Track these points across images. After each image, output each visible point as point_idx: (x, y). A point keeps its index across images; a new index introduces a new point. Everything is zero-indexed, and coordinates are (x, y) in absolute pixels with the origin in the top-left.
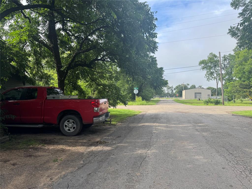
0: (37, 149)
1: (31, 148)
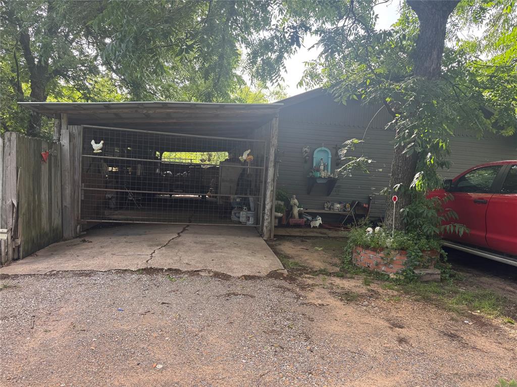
0: (486, 325)
1: (472, 317)
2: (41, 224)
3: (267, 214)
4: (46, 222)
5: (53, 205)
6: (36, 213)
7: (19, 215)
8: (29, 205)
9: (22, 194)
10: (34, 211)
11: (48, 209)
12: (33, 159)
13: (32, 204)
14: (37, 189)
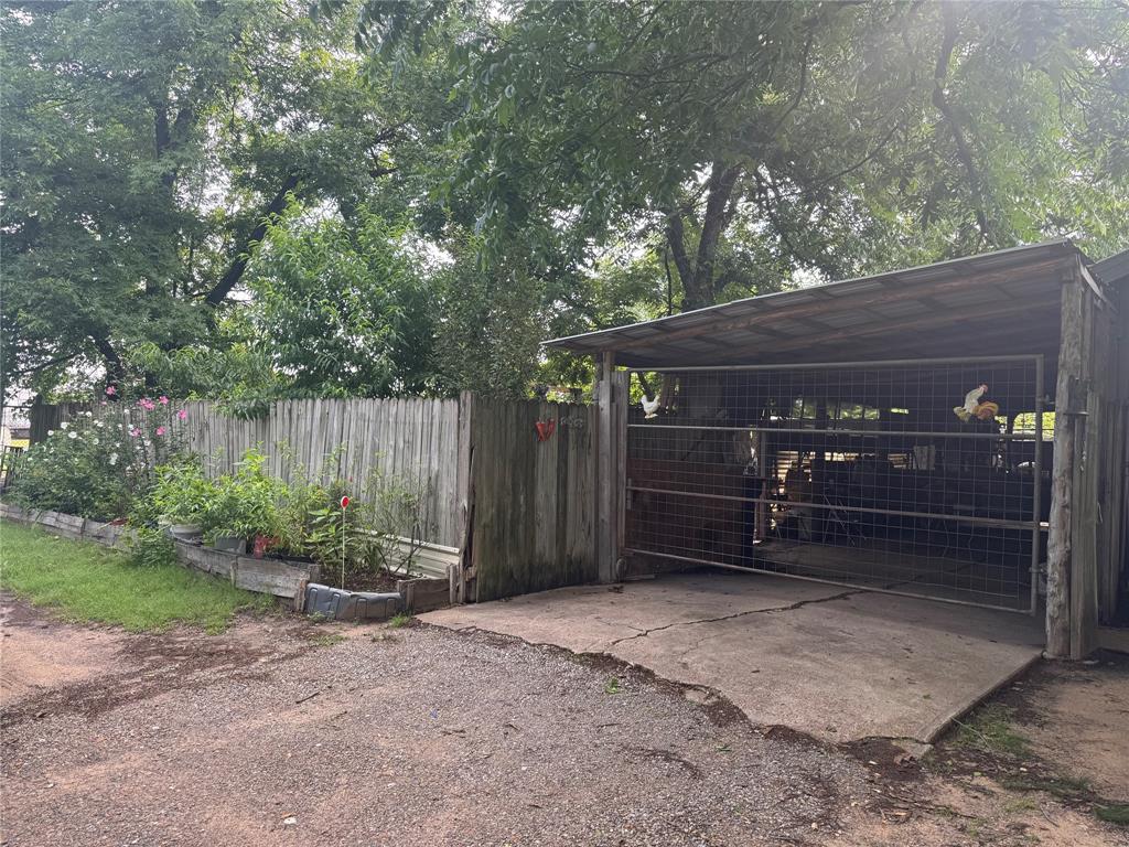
2: (534, 548)
3: (1053, 580)
4: (547, 545)
5: (570, 517)
6: (521, 527)
7: (475, 525)
8: (500, 511)
9: (482, 491)
10: (515, 522)
11: (554, 521)
12: (514, 434)
13: (510, 511)
14: (525, 484)
